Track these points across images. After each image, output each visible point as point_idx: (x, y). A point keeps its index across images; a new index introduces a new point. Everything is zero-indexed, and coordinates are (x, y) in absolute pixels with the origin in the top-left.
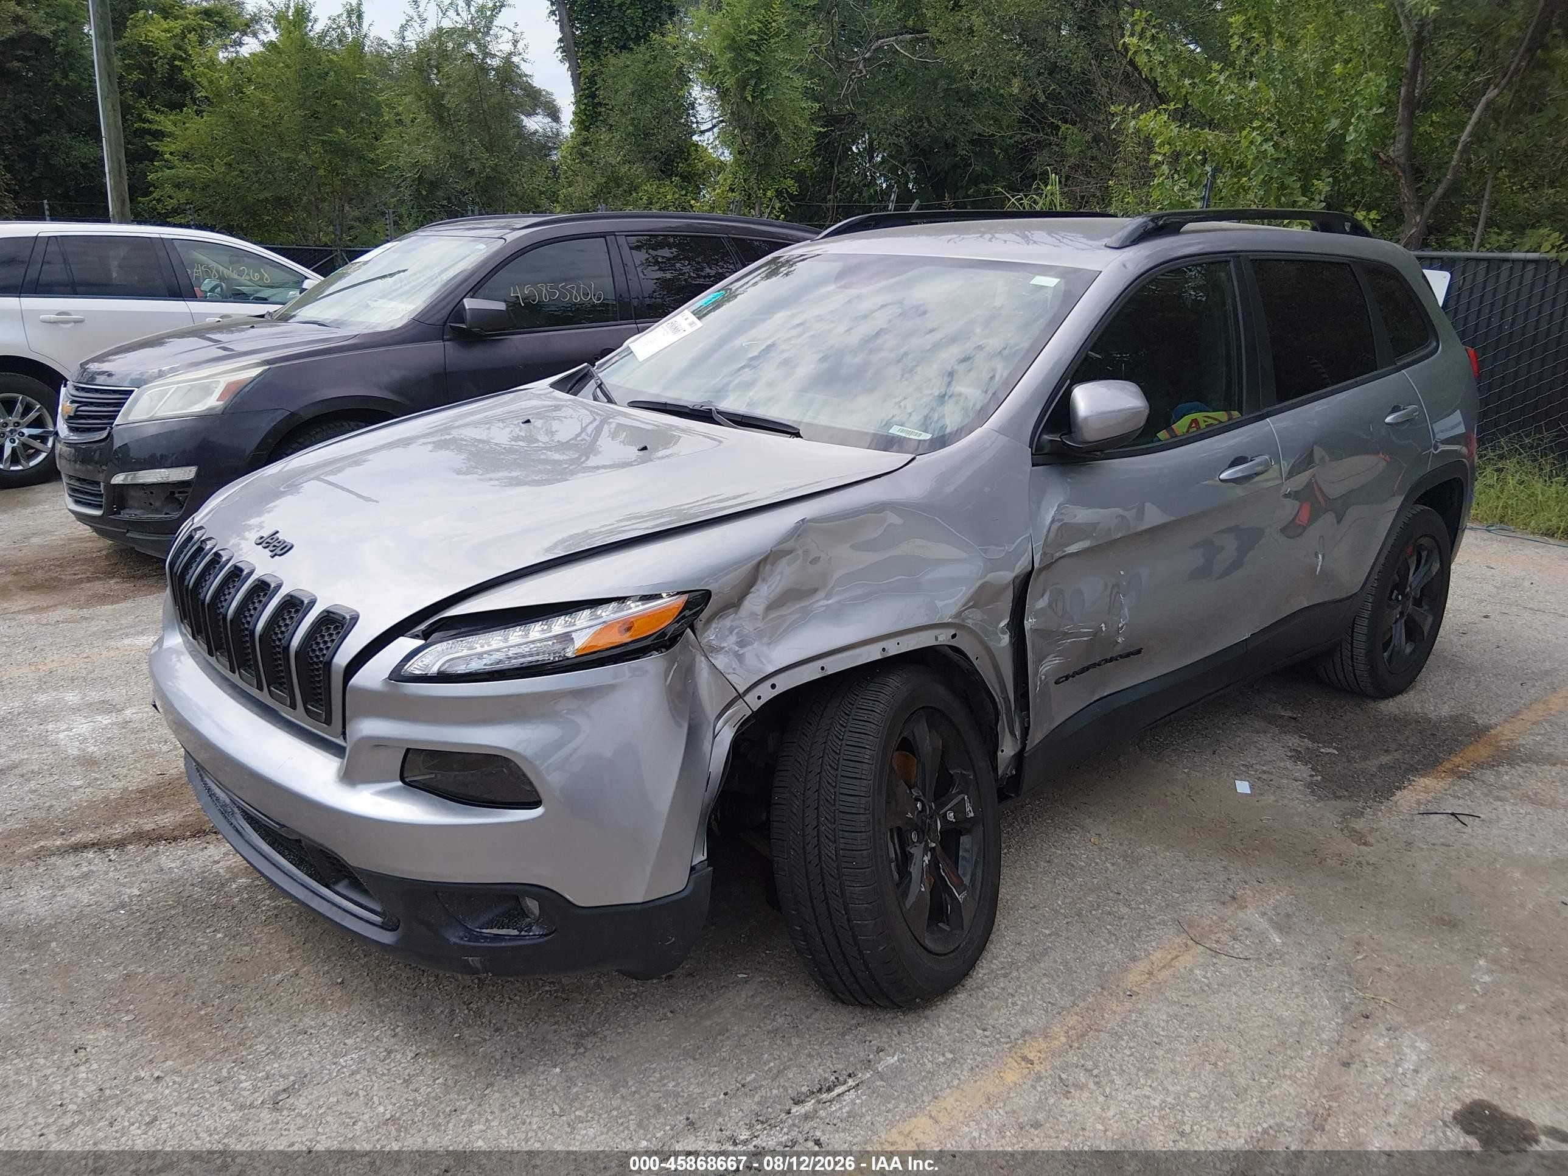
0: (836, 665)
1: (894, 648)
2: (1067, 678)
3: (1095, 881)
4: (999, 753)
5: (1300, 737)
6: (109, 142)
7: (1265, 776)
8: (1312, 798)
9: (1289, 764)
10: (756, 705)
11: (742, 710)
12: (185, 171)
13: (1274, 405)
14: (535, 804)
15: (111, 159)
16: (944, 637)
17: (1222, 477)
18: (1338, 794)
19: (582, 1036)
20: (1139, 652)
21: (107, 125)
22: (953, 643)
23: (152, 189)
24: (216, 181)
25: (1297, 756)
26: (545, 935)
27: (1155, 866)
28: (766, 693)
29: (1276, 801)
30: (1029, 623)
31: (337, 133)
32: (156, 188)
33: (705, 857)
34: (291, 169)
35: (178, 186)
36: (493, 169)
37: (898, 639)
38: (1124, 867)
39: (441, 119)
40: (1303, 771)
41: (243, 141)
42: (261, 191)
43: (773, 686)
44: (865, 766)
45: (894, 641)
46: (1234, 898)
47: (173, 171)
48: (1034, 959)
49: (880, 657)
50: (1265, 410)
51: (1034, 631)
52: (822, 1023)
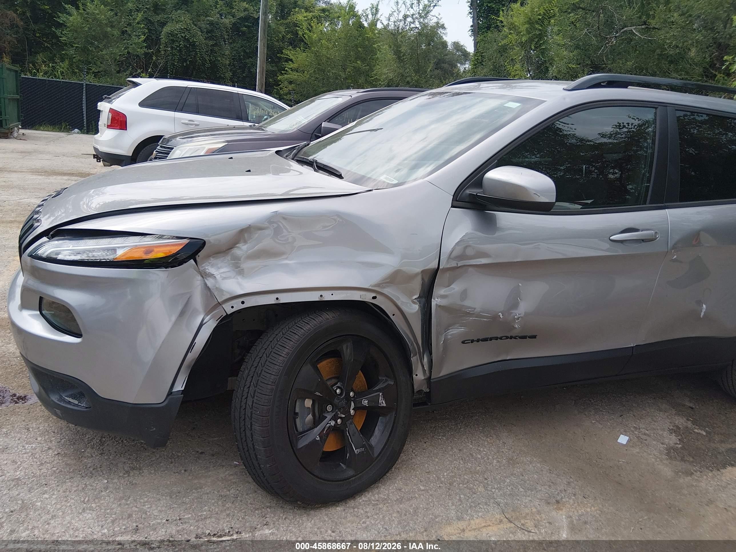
0: (285, 299)
1: (328, 296)
2: (472, 341)
3: (478, 468)
4: (414, 376)
5: (688, 420)
6: (260, 60)
7: (644, 437)
8: (664, 457)
9: (665, 434)
10: (230, 311)
11: (219, 313)
12: (294, 76)
13: (677, 202)
14: (78, 335)
15: (260, 67)
16: (367, 297)
17: (611, 238)
18: (686, 458)
19: (133, 469)
20: (534, 337)
21: (260, 52)
22: (374, 301)
23: (280, 83)
24: (305, 81)
25: (676, 430)
26: (87, 408)
27: (524, 470)
28: (238, 306)
29: (638, 453)
30: (435, 302)
31: (357, 63)
32: (282, 83)
33: (183, 389)
34: (337, 78)
35: (291, 83)
36: (416, 81)
37: (332, 292)
38: (504, 465)
39: (399, 58)
40: (672, 440)
41: (319, 64)
42: (323, 87)
43: (243, 303)
44: (282, 358)
45: (331, 292)
46: (558, 502)
47: (289, 76)
48: (400, 501)
49: (317, 300)
50: (666, 204)
51: (438, 306)
52: (252, 500)
